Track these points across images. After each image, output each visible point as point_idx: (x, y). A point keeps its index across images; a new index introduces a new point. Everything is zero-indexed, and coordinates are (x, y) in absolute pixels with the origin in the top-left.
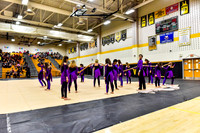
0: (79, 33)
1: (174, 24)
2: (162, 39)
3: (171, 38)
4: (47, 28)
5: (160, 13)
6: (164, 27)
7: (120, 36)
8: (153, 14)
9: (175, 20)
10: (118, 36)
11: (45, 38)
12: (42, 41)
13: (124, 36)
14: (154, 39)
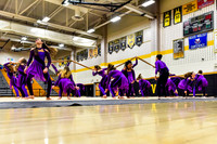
0: (74, 34)
1: (207, 22)
2: (192, 43)
3: (204, 41)
4: (26, 23)
5: (190, 7)
6: (195, 26)
7: (134, 39)
8: (180, 8)
9: (210, 17)
10: (130, 40)
11: (24, 40)
12: (19, 45)
13: (139, 40)
14: (181, 44)
